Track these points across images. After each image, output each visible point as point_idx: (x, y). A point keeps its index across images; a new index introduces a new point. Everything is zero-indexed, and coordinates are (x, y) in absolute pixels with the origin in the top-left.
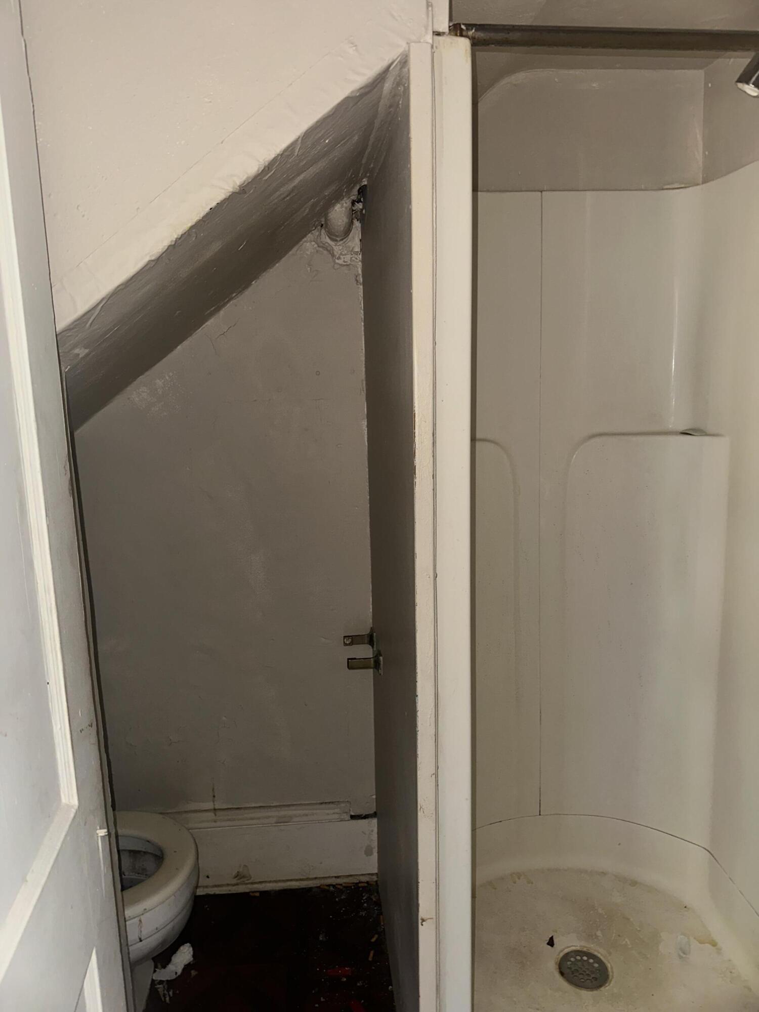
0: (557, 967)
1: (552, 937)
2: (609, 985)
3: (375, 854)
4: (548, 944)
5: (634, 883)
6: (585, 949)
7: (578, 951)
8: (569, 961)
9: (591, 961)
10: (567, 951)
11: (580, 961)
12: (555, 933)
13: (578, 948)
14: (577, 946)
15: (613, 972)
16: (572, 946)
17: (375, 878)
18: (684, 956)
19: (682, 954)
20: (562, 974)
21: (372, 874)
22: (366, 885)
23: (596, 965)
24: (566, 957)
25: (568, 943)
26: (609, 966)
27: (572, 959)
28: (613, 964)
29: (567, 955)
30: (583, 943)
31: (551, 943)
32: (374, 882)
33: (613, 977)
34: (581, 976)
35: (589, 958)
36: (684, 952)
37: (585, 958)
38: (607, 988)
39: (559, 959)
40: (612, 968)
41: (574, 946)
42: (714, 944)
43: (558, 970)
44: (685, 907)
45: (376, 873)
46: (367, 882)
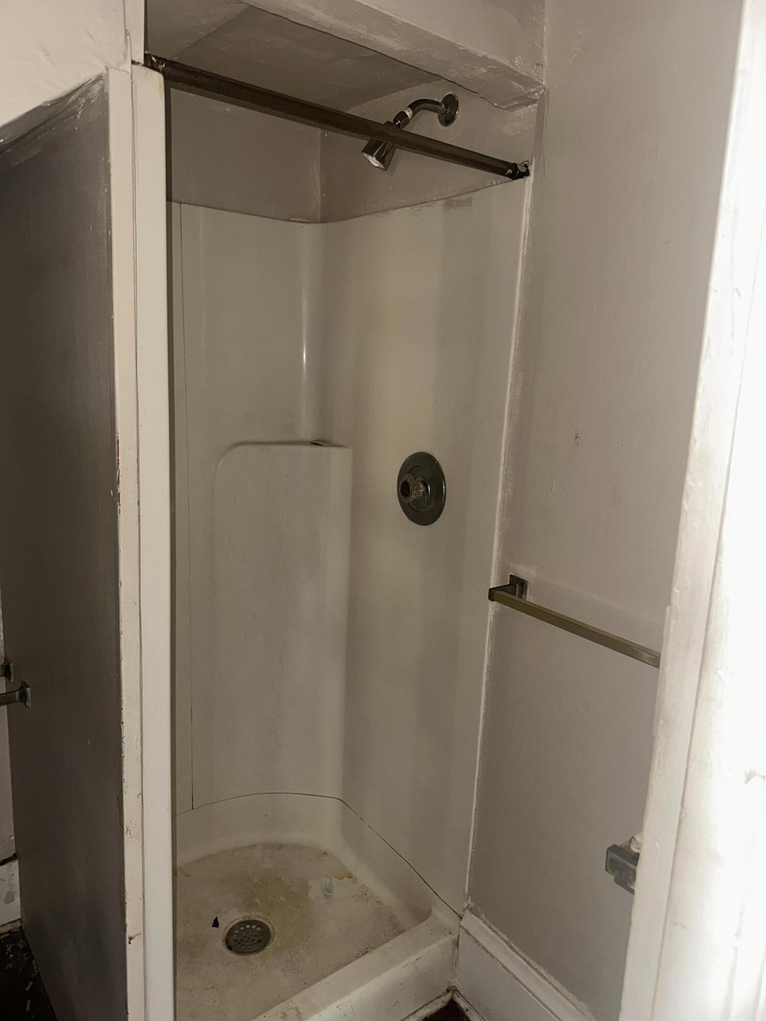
0: (225, 943)
1: (216, 918)
2: (272, 942)
3: (18, 899)
4: (214, 926)
5: (280, 846)
6: (247, 919)
7: (241, 923)
8: (234, 934)
9: (254, 927)
10: (230, 926)
11: (244, 930)
12: (218, 914)
13: (241, 920)
14: (240, 918)
15: (273, 929)
16: (235, 920)
17: (18, 924)
18: (329, 894)
19: (327, 893)
20: (230, 948)
21: (14, 921)
22: (8, 935)
23: (259, 929)
24: (231, 932)
25: (231, 918)
26: (269, 925)
27: (237, 932)
28: (273, 922)
29: (232, 928)
30: (246, 914)
31: (216, 924)
32: (18, 928)
33: (274, 933)
34: (247, 944)
35: (251, 925)
36: (328, 891)
37: (248, 926)
38: (271, 945)
39: (225, 936)
40: (272, 926)
41: (238, 919)
42: (350, 876)
43: (226, 946)
44: (325, 853)
45: (20, 919)
46: (10, 932)
